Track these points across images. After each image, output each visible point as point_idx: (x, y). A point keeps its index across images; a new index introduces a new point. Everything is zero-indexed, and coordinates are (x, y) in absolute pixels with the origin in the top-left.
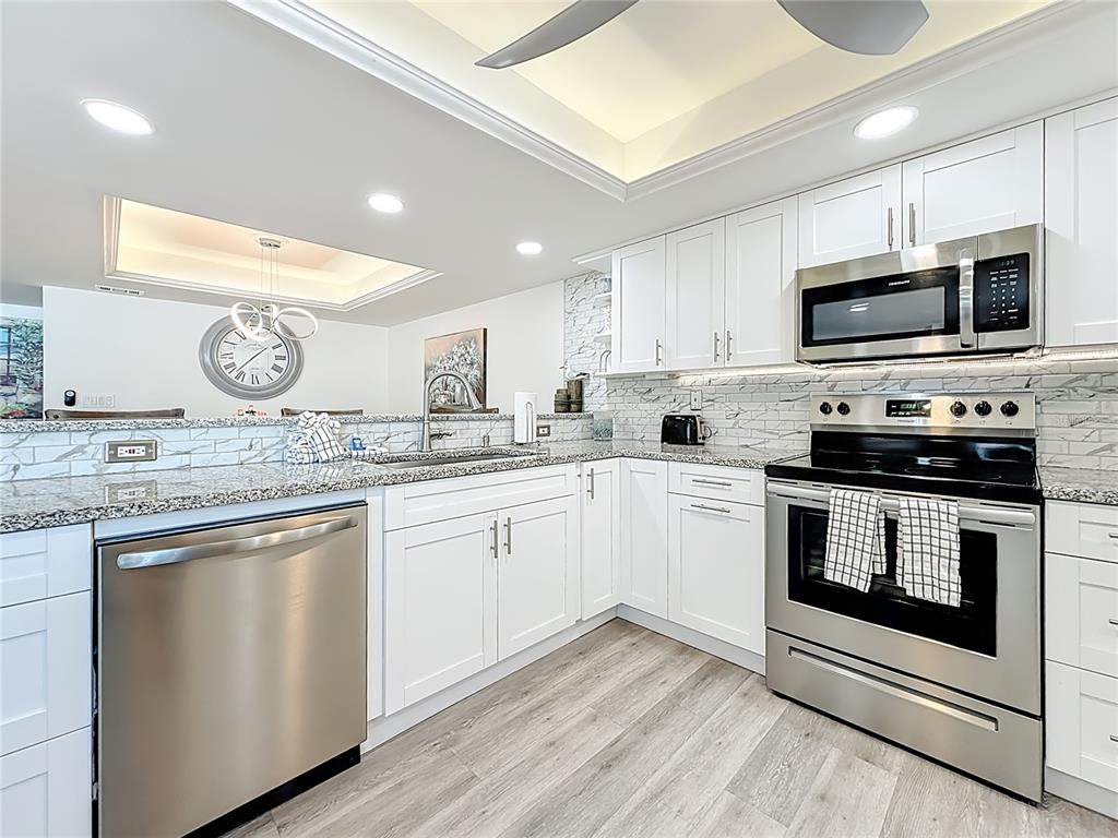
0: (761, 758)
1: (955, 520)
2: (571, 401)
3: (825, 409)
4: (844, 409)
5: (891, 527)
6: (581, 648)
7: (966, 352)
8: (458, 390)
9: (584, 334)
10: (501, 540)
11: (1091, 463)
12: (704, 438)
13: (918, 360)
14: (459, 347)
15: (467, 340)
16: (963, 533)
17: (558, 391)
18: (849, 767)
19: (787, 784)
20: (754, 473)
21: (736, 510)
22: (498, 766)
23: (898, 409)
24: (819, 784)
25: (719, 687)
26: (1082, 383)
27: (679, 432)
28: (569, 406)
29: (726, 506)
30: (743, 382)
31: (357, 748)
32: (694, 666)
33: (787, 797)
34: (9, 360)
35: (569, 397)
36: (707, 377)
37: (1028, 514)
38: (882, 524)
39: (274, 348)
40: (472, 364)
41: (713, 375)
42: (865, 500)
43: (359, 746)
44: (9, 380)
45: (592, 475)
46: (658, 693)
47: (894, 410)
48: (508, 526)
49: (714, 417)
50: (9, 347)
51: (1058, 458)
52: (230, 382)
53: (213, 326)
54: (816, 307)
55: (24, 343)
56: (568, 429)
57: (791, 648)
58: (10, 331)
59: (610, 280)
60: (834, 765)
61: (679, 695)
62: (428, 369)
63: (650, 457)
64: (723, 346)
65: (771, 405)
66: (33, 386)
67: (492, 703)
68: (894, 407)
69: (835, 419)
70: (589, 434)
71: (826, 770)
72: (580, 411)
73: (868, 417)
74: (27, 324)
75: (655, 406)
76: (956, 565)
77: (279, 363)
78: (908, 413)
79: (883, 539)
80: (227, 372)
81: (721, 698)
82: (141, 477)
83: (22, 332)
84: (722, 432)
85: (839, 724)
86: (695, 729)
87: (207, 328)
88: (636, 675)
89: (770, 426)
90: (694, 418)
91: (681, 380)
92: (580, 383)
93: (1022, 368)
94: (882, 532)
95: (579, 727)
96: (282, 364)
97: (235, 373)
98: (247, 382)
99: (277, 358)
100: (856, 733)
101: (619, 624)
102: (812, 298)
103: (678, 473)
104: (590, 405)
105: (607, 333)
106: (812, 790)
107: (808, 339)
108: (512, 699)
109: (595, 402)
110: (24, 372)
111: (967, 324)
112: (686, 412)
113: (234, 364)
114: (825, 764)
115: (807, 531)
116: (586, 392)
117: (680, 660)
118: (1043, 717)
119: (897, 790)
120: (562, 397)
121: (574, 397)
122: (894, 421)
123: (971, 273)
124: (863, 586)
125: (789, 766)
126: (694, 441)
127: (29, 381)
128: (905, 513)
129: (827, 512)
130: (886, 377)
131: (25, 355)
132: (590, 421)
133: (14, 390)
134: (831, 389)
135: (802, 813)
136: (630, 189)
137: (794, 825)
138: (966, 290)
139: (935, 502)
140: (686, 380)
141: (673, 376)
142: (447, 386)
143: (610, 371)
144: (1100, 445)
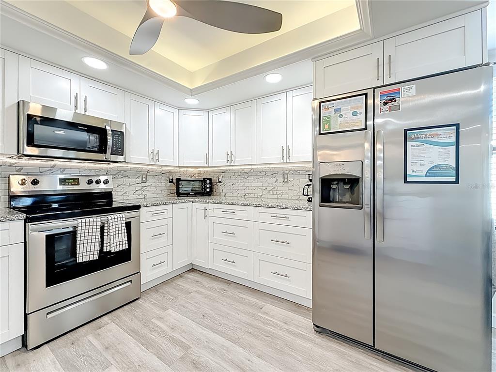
3: (23, 182)
4: (35, 182)
13: (81, 161)
18: (99, 335)
19: (93, 359)
23: (65, 182)
24: (100, 347)
26: (120, 173)
33: (99, 361)
47: (63, 182)
57: (48, 314)
60: (95, 339)
69: (29, 187)
71: (95, 342)
78: (70, 184)
85: (76, 330)
93: (105, 167)
100: (85, 327)
106: (101, 351)
111: (109, 151)
114: (92, 342)
119: (117, 325)
122: (64, 187)
125: (84, 356)
130: (53, 167)
135: (109, 358)
137: (113, 362)
138: (109, 138)
144: (124, 192)
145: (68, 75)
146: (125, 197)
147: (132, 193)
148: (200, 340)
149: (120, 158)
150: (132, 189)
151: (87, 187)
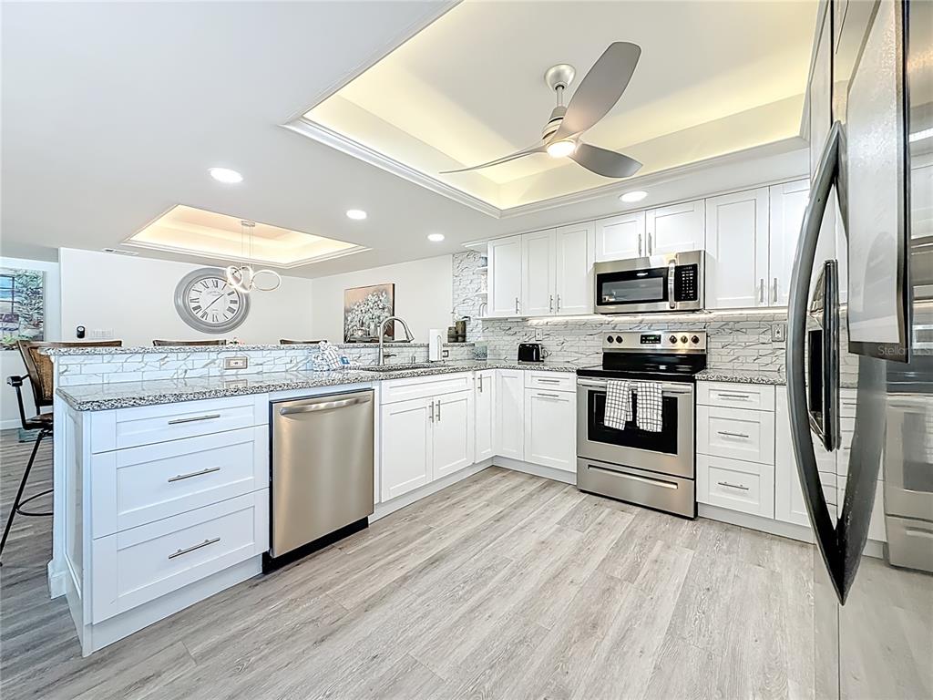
0: (573, 514)
1: (660, 391)
2: (458, 335)
3: (610, 339)
5: (634, 397)
6: (474, 479)
7: (673, 311)
8: (372, 327)
9: (467, 291)
10: (435, 412)
11: (730, 366)
12: (543, 357)
14: (373, 296)
15: (380, 291)
16: (664, 398)
17: (450, 328)
18: (614, 514)
20: (571, 374)
21: (562, 396)
22: (442, 524)
23: (646, 340)
24: (599, 520)
25: (553, 490)
26: (727, 326)
27: (529, 354)
28: (457, 339)
29: (556, 393)
30: (566, 324)
31: (366, 519)
32: (539, 483)
33: (584, 524)
34: (13, 302)
35: (457, 332)
36: (545, 320)
37: (690, 387)
38: (630, 396)
39: (229, 294)
40: (383, 309)
41: (549, 319)
42: (623, 384)
43: (367, 518)
44: (12, 317)
45: (481, 378)
46: (520, 495)
48: (439, 405)
49: (550, 345)
50: (13, 291)
51: (717, 364)
52: (197, 320)
53: (184, 278)
54: (604, 284)
55: (25, 289)
56: (458, 351)
57: (590, 466)
58: (13, 280)
59: (486, 258)
60: (607, 513)
61: (531, 495)
62: (347, 311)
63: (514, 368)
64: (555, 304)
65: (582, 338)
66: (32, 323)
67: (431, 503)
68: (644, 339)
69: (615, 345)
70: (471, 356)
71: (603, 516)
72: (464, 341)
73: (631, 344)
74: (27, 274)
75: (514, 338)
76: (660, 412)
77: (232, 306)
78: (652, 342)
79: (631, 404)
80: (195, 312)
81: (553, 495)
82: (241, 377)
83: (23, 280)
84: (554, 353)
86: (541, 506)
87: (180, 280)
88: (507, 488)
89: (581, 350)
90: (537, 345)
91: (530, 322)
92: (464, 323)
94: (631, 400)
95: (481, 508)
96: (235, 307)
97: (200, 314)
98: (210, 320)
99: (232, 302)
101: (495, 468)
102: (602, 279)
103: (529, 376)
104: (470, 338)
105: (484, 292)
106: (596, 522)
107: (600, 302)
108: (441, 501)
109: (474, 335)
110: (25, 311)
111: (671, 296)
112: (533, 341)
113: (200, 307)
114: (603, 514)
115: (597, 403)
116: (467, 330)
117: (531, 481)
118: (695, 479)
119: (633, 519)
120: (453, 332)
121: (460, 332)
122: (645, 346)
123: (673, 271)
124: (622, 427)
125: (586, 515)
126: (538, 360)
127: (29, 319)
128: (639, 389)
129: (605, 393)
130: (640, 323)
131: (26, 298)
132: (471, 348)
133: (17, 326)
134: (614, 328)
135: (590, 528)
136: (503, 213)
137: (586, 532)
138: (671, 278)
139: (653, 384)
140: (534, 322)
141: (525, 319)
142: (363, 323)
143: (485, 316)
144: (733, 357)
145: (632, 217)
146: (737, 365)
147: (750, 360)
148: (651, 590)
149: (691, 304)
150: (752, 352)
151: (670, 346)
